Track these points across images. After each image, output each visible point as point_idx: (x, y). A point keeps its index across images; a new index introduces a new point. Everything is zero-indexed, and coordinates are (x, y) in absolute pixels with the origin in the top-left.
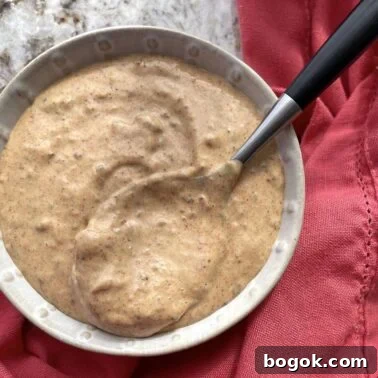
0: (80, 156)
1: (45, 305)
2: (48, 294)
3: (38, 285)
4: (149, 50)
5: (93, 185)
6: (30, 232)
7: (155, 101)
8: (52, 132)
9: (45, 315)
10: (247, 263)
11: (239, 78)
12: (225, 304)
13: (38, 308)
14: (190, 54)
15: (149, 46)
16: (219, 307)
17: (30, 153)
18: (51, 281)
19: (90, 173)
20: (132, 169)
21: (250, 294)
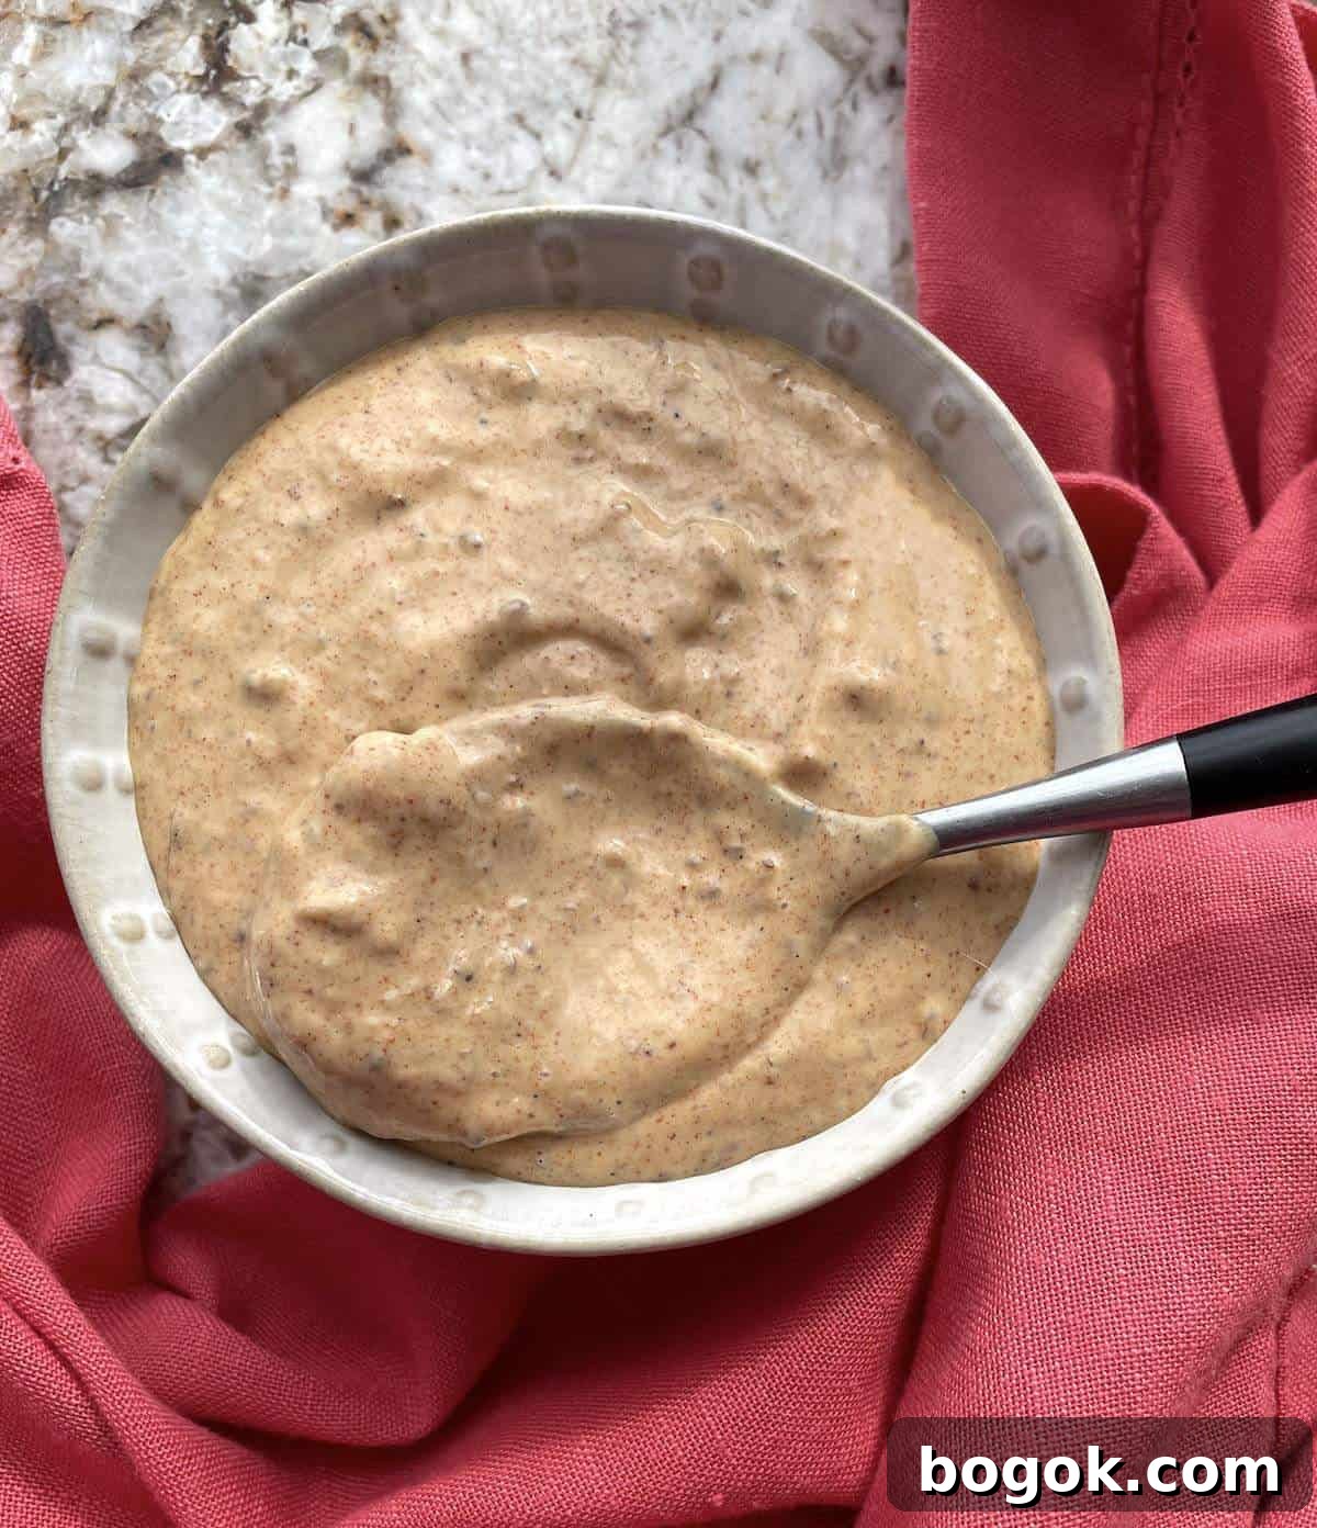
0: (478, 546)
1: (152, 910)
2: (178, 886)
3: (162, 843)
4: (824, 349)
5: (468, 644)
6: (220, 682)
7: (767, 503)
8: (434, 440)
9: (135, 936)
10: (789, 1095)
11: (1040, 554)
12: (662, 1178)
13: (122, 907)
14: (936, 416)
15: (831, 338)
16: (638, 1178)
17: (341, 465)
18: (206, 851)
19: (479, 607)
20: (603, 660)
21: (754, 1184)
